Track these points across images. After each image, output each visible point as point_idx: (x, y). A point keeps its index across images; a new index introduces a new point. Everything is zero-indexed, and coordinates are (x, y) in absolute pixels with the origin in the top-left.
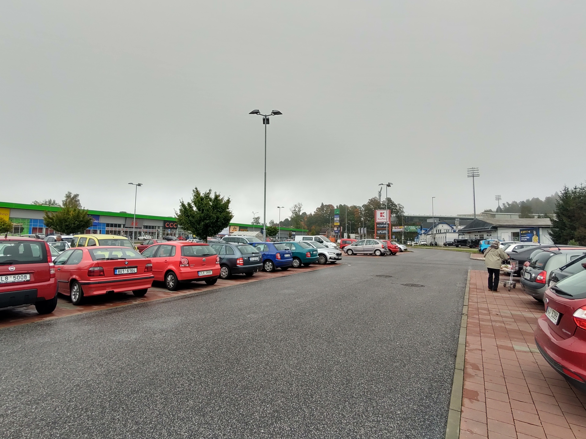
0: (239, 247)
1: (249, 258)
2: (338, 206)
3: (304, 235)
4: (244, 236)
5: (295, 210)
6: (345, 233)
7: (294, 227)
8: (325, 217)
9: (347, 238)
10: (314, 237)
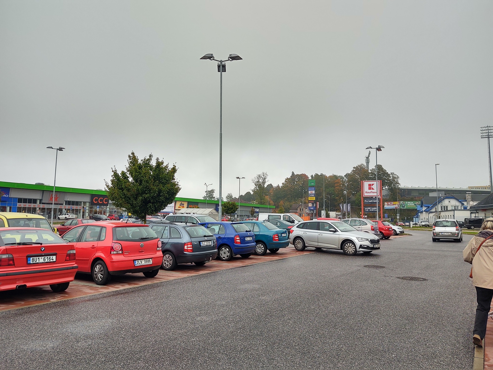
0: (188, 229)
1: (200, 242)
2: (313, 176)
3: (269, 212)
4: (194, 214)
5: (258, 182)
6: (323, 210)
7: (257, 202)
8: (297, 190)
9: (325, 217)
10: (282, 215)
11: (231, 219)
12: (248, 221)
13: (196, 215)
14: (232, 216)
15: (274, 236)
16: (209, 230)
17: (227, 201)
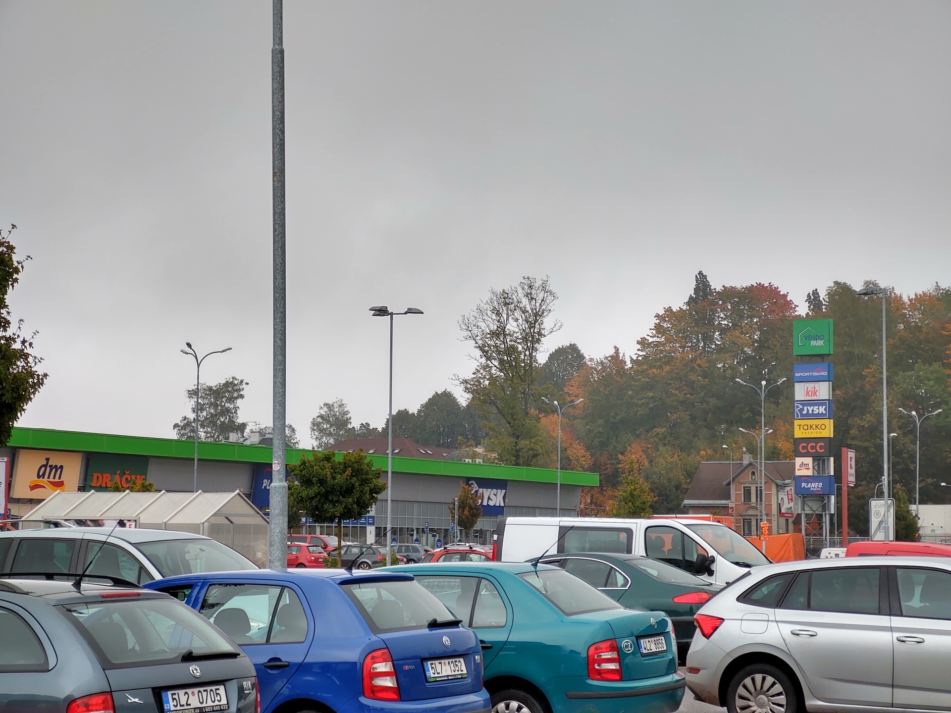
1: (158, 692)
7: (493, 451)
8: (725, 378)
9: (891, 537)
10: (638, 525)
11: (343, 552)
12: (441, 564)
13: (132, 534)
14: (346, 535)
15: (593, 648)
16: (212, 620)
17: (320, 445)
